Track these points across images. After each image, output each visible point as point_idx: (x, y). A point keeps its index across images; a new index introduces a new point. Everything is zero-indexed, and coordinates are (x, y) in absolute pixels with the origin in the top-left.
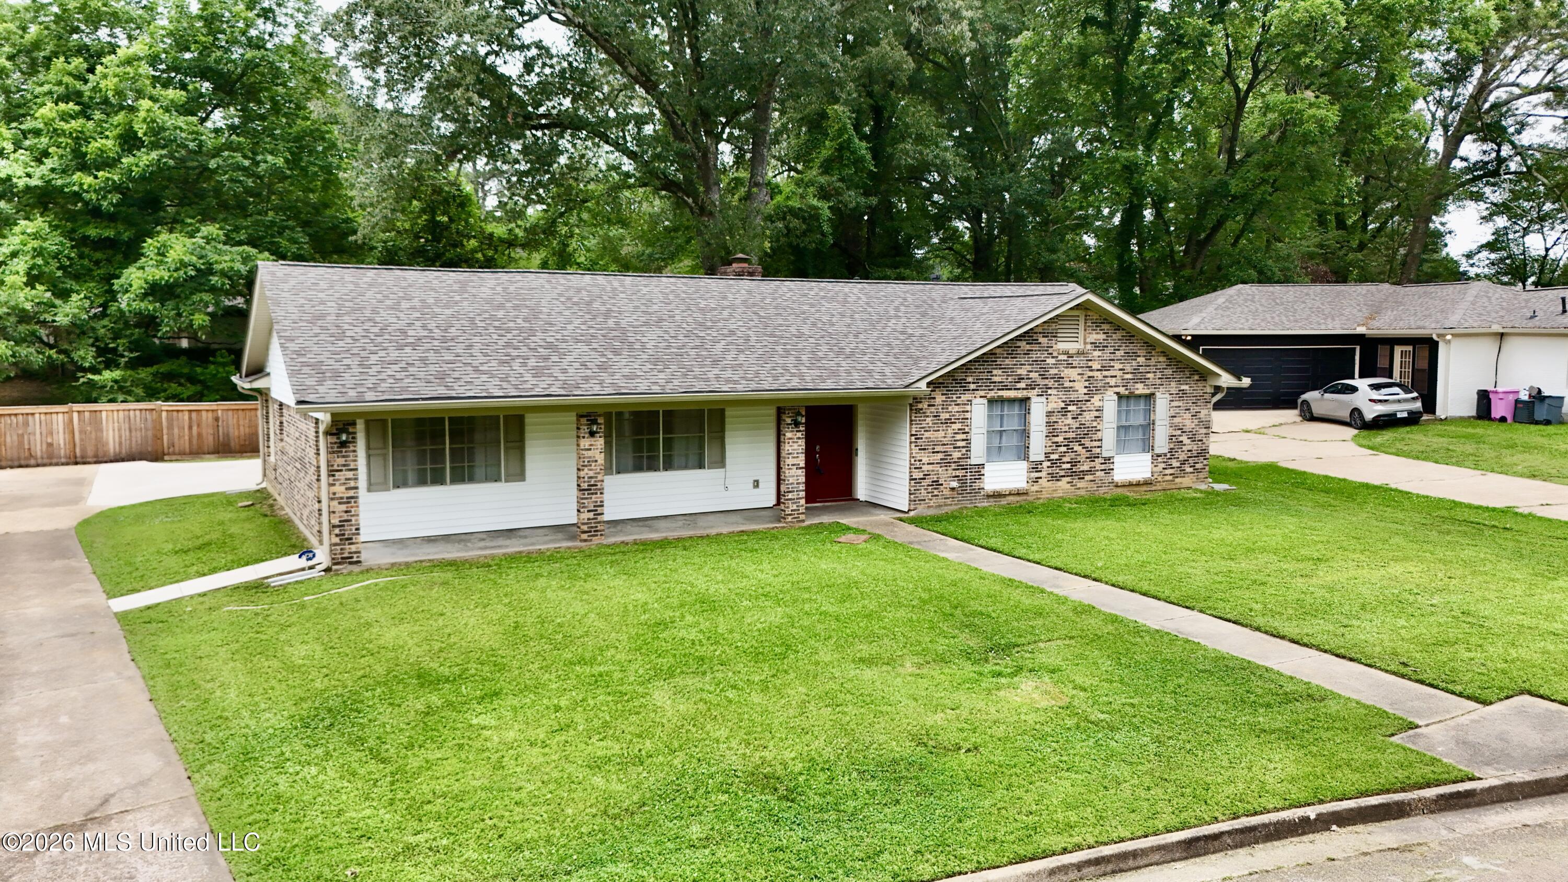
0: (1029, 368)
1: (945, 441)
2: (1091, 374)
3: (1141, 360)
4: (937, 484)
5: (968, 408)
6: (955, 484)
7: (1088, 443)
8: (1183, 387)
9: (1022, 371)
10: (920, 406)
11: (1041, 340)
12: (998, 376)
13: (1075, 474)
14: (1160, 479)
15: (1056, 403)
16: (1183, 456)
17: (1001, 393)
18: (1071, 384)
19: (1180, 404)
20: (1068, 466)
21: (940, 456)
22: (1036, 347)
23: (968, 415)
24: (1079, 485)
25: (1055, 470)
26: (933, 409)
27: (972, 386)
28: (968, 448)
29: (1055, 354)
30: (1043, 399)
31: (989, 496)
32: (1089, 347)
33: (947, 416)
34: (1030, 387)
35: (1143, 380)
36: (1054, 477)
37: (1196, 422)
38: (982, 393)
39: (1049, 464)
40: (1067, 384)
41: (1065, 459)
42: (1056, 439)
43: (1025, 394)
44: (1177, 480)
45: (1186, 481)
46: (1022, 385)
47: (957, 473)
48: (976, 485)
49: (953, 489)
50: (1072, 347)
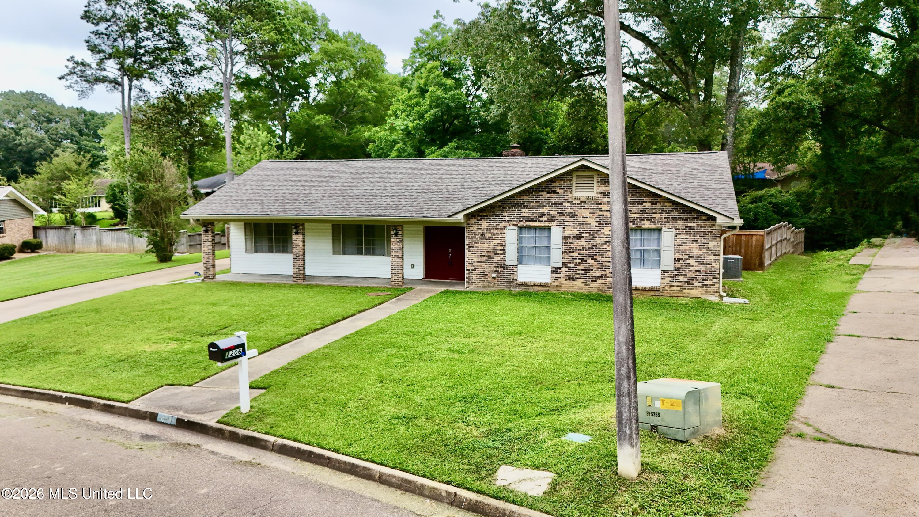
0: (550, 208)
1: (489, 250)
2: (601, 213)
3: (647, 205)
4: (483, 274)
5: (504, 231)
6: (494, 275)
7: (599, 258)
8: (689, 225)
9: (545, 210)
10: (471, 228)
11: (558, 191)
12: (525, 212)
13: (587, 276)
14: (667, 288)
15: (571, 230)
16: (690, 274)
17: (528, 223)
18: (584, 219)
19: (688, 236)
20: (583, 272)
21: (485, 258)
22: (555, 195)
23: (504, 235)
24: (592, 285)
25: (571, 274)
26: (480, 231)
27: (507, 219)
28: (504, 255)
29: (570, 200)
30: (561, 228)
31: (520, 285)
32: (599, 195)
33: (490, 235)
34: (552, 220)
35: (650, 219)
36: (570, 278)
37: (705, 250)
38: (515, 223)
39: (567, 269)
40: (581, 219)
41: (579, 268)
42: (572, 254)
43: (547, 224)
44: (684, 291)
45: (695, 293)
46: (545, 219)
47: (497, 269)
48: (511, 277)
49: (494, 278)
50: (583, 195)
